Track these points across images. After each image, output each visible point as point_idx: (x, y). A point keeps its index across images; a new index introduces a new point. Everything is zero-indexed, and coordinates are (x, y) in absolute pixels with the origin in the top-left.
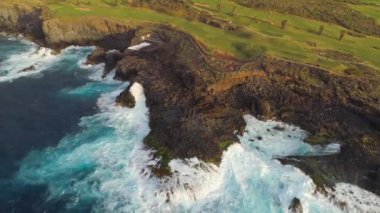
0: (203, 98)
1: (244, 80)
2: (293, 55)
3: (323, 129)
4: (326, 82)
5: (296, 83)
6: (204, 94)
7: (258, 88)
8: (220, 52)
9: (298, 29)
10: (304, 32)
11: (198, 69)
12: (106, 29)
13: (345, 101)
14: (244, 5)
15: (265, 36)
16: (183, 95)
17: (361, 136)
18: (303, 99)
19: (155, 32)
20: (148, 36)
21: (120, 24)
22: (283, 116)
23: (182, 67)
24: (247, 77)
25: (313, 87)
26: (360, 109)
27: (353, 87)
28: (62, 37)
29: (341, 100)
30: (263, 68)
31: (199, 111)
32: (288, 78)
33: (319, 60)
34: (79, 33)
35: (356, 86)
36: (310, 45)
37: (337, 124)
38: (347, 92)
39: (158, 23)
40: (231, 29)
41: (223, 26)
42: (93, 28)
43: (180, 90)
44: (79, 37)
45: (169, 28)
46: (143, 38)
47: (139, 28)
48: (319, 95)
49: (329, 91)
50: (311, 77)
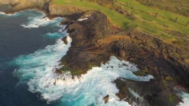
0: (94, 45)
1: (118, 39)
2: (150, 30)
3: (147, 69)
4: (159, 46)
5: (144, 44)
6: (96, 43)
7: (124, 44)
8: (115, 25)
9: (165, 18)
10: (166, 20)
11: (99, 32)
12: (74, 11)
13: (166, 57)
14: (143, 4)
15: (142, 20)
16: (87, 42)
17: (166, 76)
18: (145, 53)
19: (93, 14)
20: (90, 15)
21: (80, 9)
22: (131, 59)
23: (94, 30)
24: (120, 38)
25: (151, 48)
26: (173, 62)
27: (172, 51)
28: (55, 13)
29: (164, 56)
30: (129, 35)
31: (89, 50)
32: (140, 41)
33: (162, 35)
34: (63, 11)
35: (175, 50)
36: (164, 27)
37: (156, 68)
38: (168, 53)
39: (96, 10)
40: (128, 15)
41: (125, 13)
42: (68, 10)
43: (86, 40)
44: (62, 13)
45: (99, 13)
46: (87, 16)
47: (88, 11)
48: (153, 52)
49: (159, 51)
50: (153, 42)
